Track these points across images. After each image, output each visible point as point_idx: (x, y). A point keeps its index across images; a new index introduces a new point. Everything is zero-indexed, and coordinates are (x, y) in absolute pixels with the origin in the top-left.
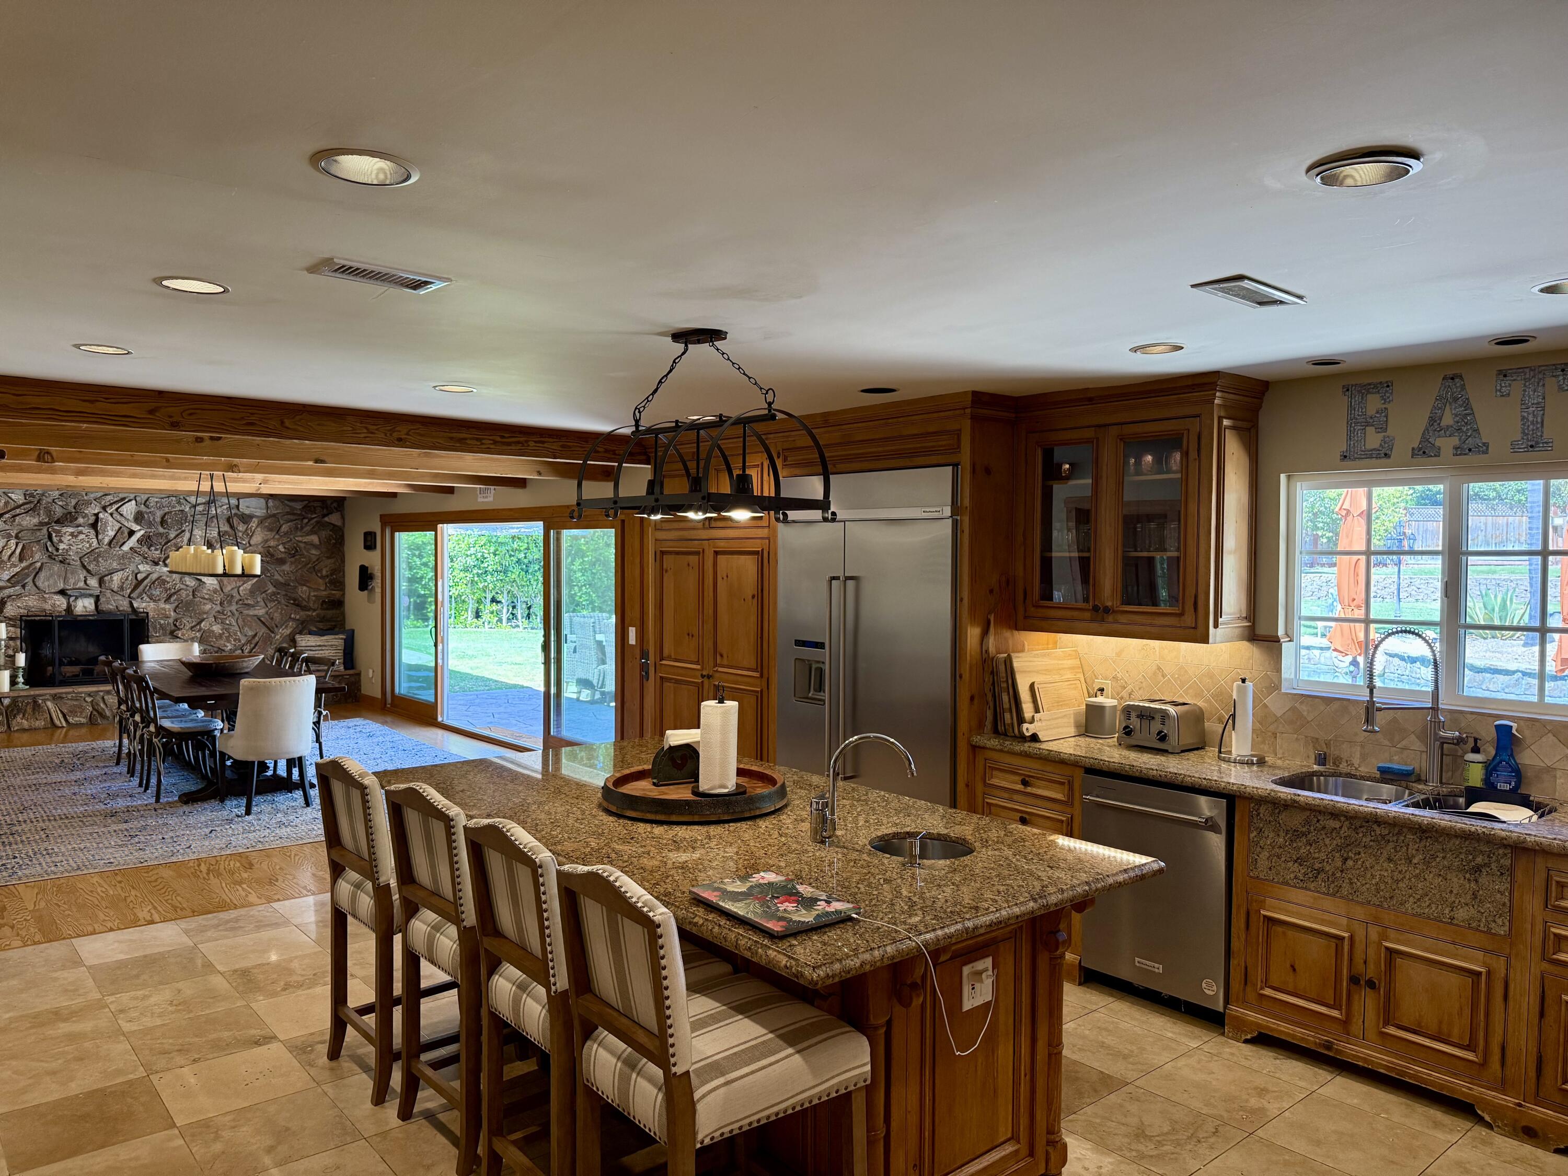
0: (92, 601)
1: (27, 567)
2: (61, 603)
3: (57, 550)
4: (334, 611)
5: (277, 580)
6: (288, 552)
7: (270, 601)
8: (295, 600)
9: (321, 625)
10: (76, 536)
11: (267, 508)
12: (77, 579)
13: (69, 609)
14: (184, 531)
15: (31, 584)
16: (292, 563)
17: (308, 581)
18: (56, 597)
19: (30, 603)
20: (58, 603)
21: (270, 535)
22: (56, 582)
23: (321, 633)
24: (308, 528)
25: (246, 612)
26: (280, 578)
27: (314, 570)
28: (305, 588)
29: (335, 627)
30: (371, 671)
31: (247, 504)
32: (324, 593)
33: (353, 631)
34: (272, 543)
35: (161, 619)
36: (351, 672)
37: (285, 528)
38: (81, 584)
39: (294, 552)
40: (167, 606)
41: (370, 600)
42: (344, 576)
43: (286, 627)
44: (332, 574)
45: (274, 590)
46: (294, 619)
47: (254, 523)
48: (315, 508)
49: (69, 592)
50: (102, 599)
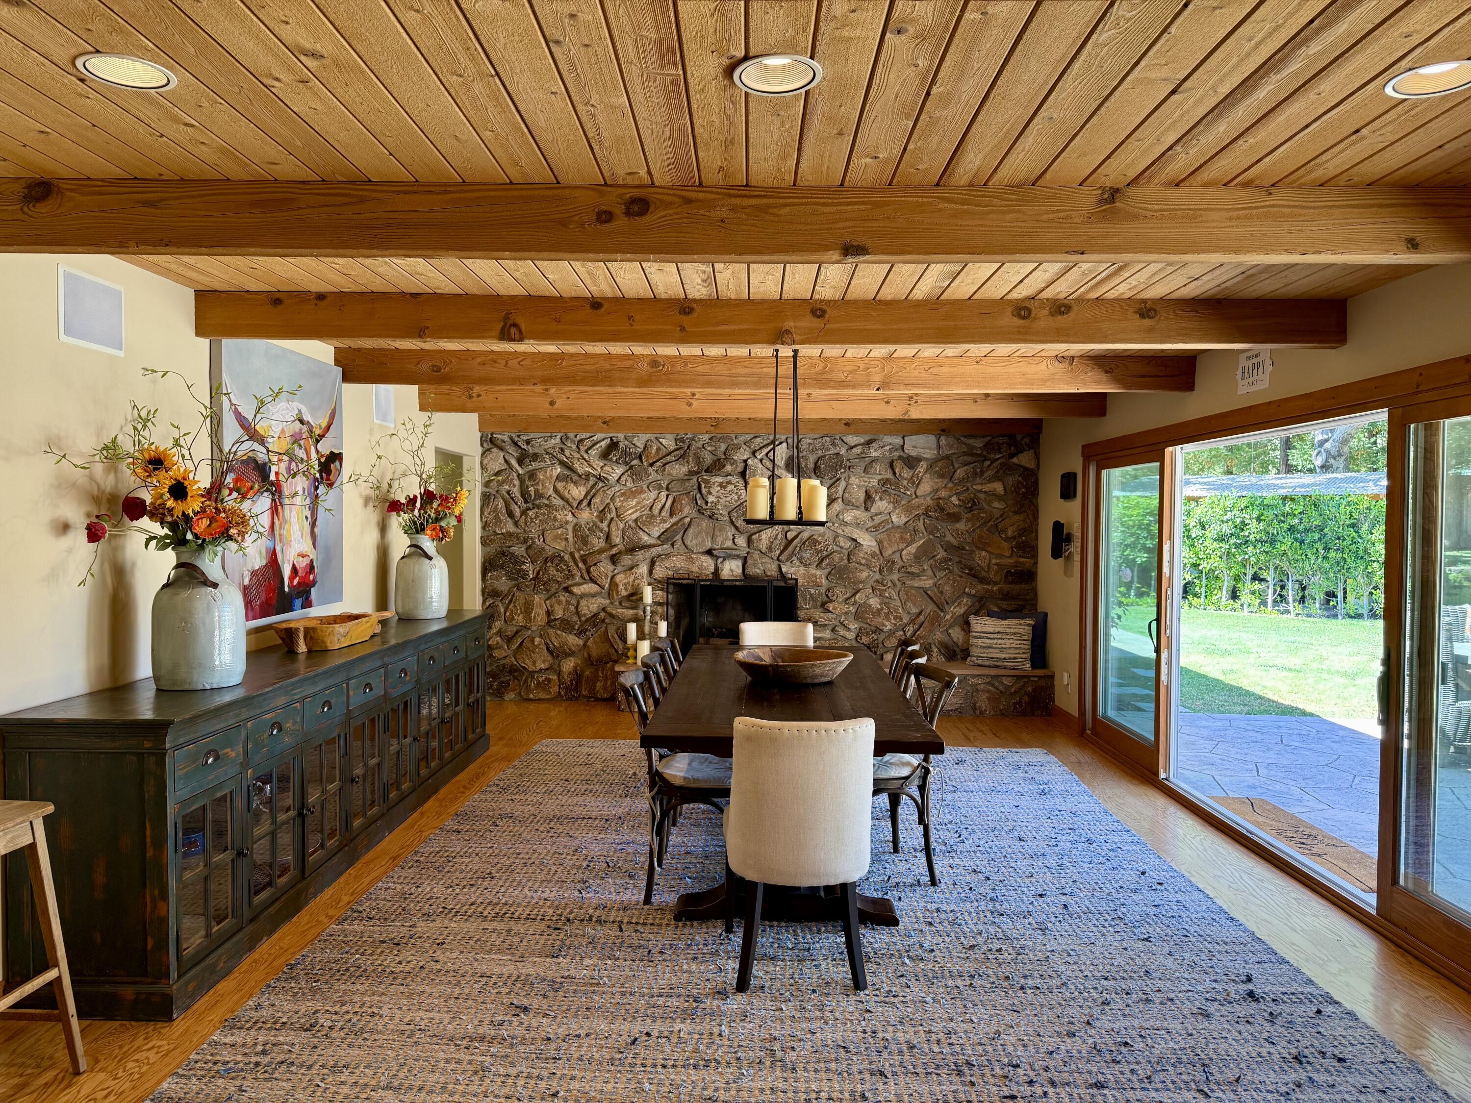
0: (739, 563)
1: (676, 524)
2: (708, 564)
3: (707, 503)
4: (1023, 586)
5: (949, 542)
6: (963, 503)
7: (940, 570)
8: (971, 569)
9: (1004, 605)
10: (725, 487)
11: (939, 447)
12: (725, 538)
13: (716, 572)
14: (838, 479)
15: (680, 542)
16: (968, 520)
17: (988, 544)
18: (703, 558)
19: (678, 565)
20: (705, 564)
21: (941, 482)
22: (703, 541)
23: (1003, 615)
24: (990, 473)
25: (908, 583)
26: (952, 540)
27: (996, 529)
28: (984, 553)
29: (1023, 607)
30: (1066, 675)
31: (914, 443)
32: (1010, 560)
33: (1046, 615)
34: (943, 494)
35: (812, 587)
36: (1041, 672)
37: (960, 473)
38: (729, 544)
39: (972, 505)
40: (818, 572)
41: (1067, 572)
42: (1037, 539)
43: (959, 604)
44: (1020, 536)
45: (945, 554)
46: (969, 595)
47: (922, 467)
48: (999, 444)
49: (715, 552)
50: (750, 562)
